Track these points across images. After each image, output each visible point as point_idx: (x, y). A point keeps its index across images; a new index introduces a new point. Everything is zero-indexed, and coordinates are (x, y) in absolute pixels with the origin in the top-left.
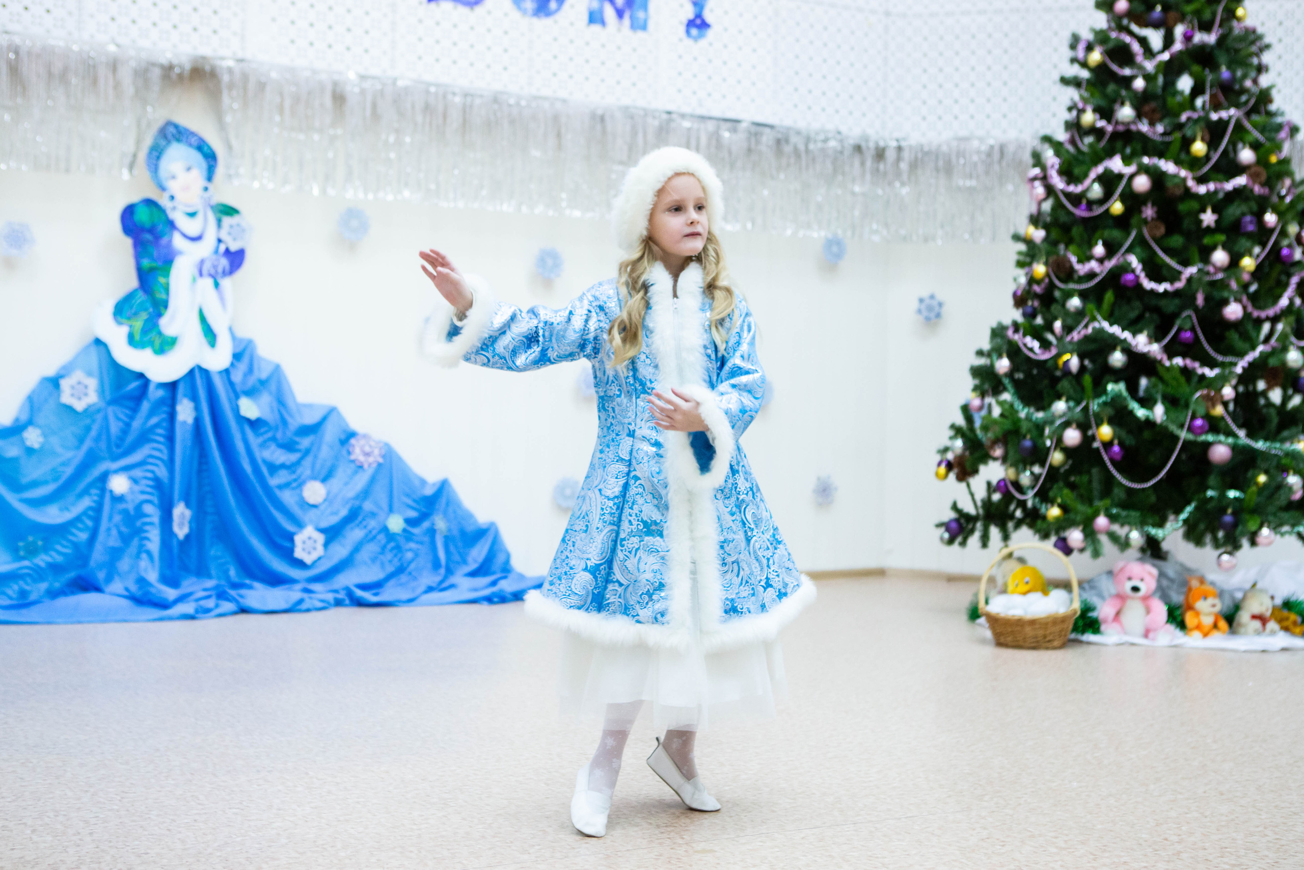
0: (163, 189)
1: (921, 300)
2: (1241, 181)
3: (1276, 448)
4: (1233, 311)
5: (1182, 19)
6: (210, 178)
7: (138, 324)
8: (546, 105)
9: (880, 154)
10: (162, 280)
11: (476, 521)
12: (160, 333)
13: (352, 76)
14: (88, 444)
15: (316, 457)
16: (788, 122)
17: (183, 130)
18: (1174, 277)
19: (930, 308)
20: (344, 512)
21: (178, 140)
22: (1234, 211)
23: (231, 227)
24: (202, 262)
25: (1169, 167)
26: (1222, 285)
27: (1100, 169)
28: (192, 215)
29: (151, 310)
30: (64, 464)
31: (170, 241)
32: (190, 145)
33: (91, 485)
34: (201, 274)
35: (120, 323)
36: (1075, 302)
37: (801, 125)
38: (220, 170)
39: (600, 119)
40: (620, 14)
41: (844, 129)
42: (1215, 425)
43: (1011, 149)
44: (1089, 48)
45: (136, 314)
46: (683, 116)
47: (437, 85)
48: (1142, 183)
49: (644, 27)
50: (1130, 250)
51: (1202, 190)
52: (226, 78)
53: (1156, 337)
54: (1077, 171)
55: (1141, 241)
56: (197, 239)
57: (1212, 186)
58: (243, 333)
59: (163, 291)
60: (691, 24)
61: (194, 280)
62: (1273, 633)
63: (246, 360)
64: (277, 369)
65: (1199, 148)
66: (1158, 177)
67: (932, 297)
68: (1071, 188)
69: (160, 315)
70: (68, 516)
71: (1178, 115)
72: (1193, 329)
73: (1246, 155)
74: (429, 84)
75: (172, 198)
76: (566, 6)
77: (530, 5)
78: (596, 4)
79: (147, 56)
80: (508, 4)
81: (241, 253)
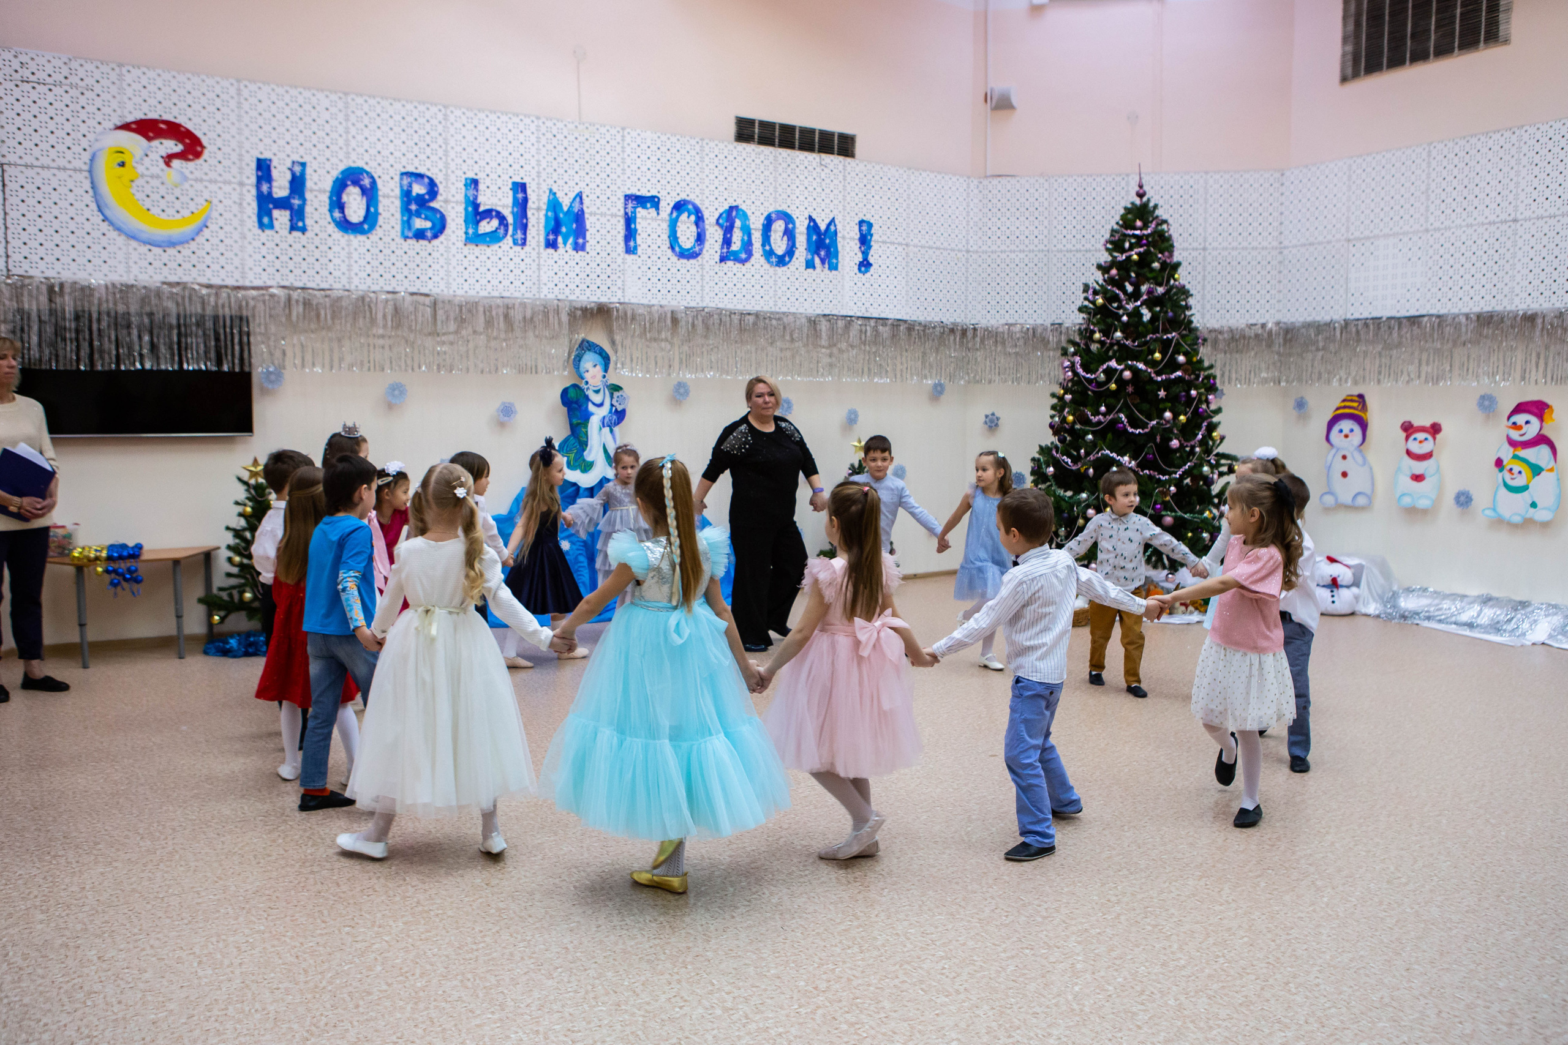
0: (582, 378)
1: (987, 416)
2: (1179, 373)
3: (1197, 518)
4: (1175, 443)
5: (1148, 280)
6: (606, 371)
7: (572, 456)
9: (964, 332)
10: (583, 430)
12: (584, 460)
13: (681, 307)
16: (914, 318)
17: (591, 344)
18: (1144, 426)
19: (992, 421)
21: (589, 350)
22: (1175, 389)
23: (618, 397)
24: (604, 418)
25: (1141, 366)
26: (1170, 430)
27: (1105, 367)
28: (597, 392)
29: (579, 447)
31: (587, 407)
32: (595, 353)
34: (603, 426)
36: (1090, 437)
37: (921, 319)
38: (612, 366)
39: (813, 322)
40: (823, 262)
41: (944, 320)
42: (1166, 506)
43: (1039, 331)
44: (1095, 293)
45: (571, 449)
46: (858, 318)
47: (726, 309)
48: (1127, 374)
49: (836, 268)
50: (1120, 411)
51: (1159, 379)
52: (615, 314)
53: (1133, 457)
54: (1092, 367)
55: (1126, 405)
56: (601, 405)
57: (1164, 377)
59: (584, 436)
60: (861, 264)
61: (600, 429)
62: (1191, 613)
65: (1157, 355)
66: (1135, 372)
67: (993, 414)
68: (1089, 376)
69: (584, 450)
71: (1145, 337)
72: (1154, 454)
73: (1181, 358)
74: (722, 309)
75: (587, 383)
76: (794, 259)
77: (774, 260)
78: (810, 257)
79: (574, 304)
80: (763, 260)
81: (624, 411)
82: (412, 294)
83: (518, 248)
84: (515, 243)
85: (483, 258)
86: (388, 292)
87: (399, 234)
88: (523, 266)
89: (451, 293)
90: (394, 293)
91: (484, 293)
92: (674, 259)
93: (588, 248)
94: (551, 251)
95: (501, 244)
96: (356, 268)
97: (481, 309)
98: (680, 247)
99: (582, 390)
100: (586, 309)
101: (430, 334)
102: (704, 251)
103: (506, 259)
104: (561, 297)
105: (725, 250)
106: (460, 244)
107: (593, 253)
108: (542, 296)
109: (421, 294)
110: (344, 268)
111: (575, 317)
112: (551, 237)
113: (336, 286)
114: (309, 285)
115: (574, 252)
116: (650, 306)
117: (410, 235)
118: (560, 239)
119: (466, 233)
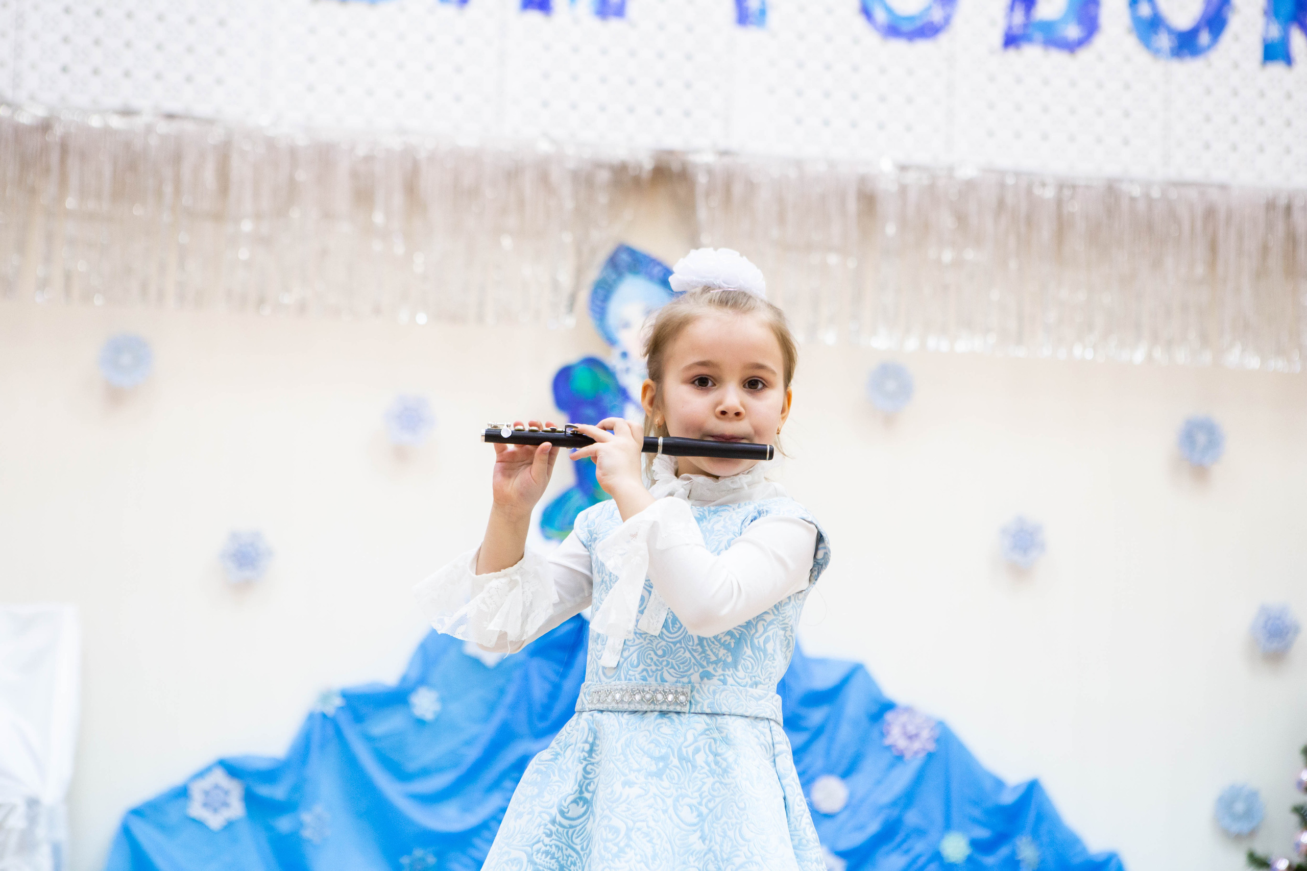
0: (611, 341)
8: (1193, 194)
11: (1084, 850)
13: (886, 166)
14: (501, 715)
15: (832, 740)
17: (641, 258)
20: (874, 827)
21: (635, 272)
30: (468, 743)
35: (548, 538)
47: (1017, 174)
52: (702, 179)
70: (471, 820)
74: (1002, 173)
75: (625, 355)
76: (1227, 37)
77: (1164, 41)
78: (1275, 32)
79: (592, 153)
80: (1131, 43)
82: (170, 116)
85: (357, 35)
86: (113, 112)
88: (459, 55)
89: (272, 119)
90: (127, 112)
91: (353, 122)
92: (871, 38)
93: (634, 12)
94: (534, 16)
96: (33, 53)
97: (344, 163)
98: (889, 10)
99: (612, 376)
101: (212, 216)
102: (958, 21)
103: (415, 38)
104: (555, 133)
105: (1019, 17)
107: (647, 25)
108: (507, 132)
109: (194, 119)
111: (592, 182)
115: (598, 22)
116: (800, 164)
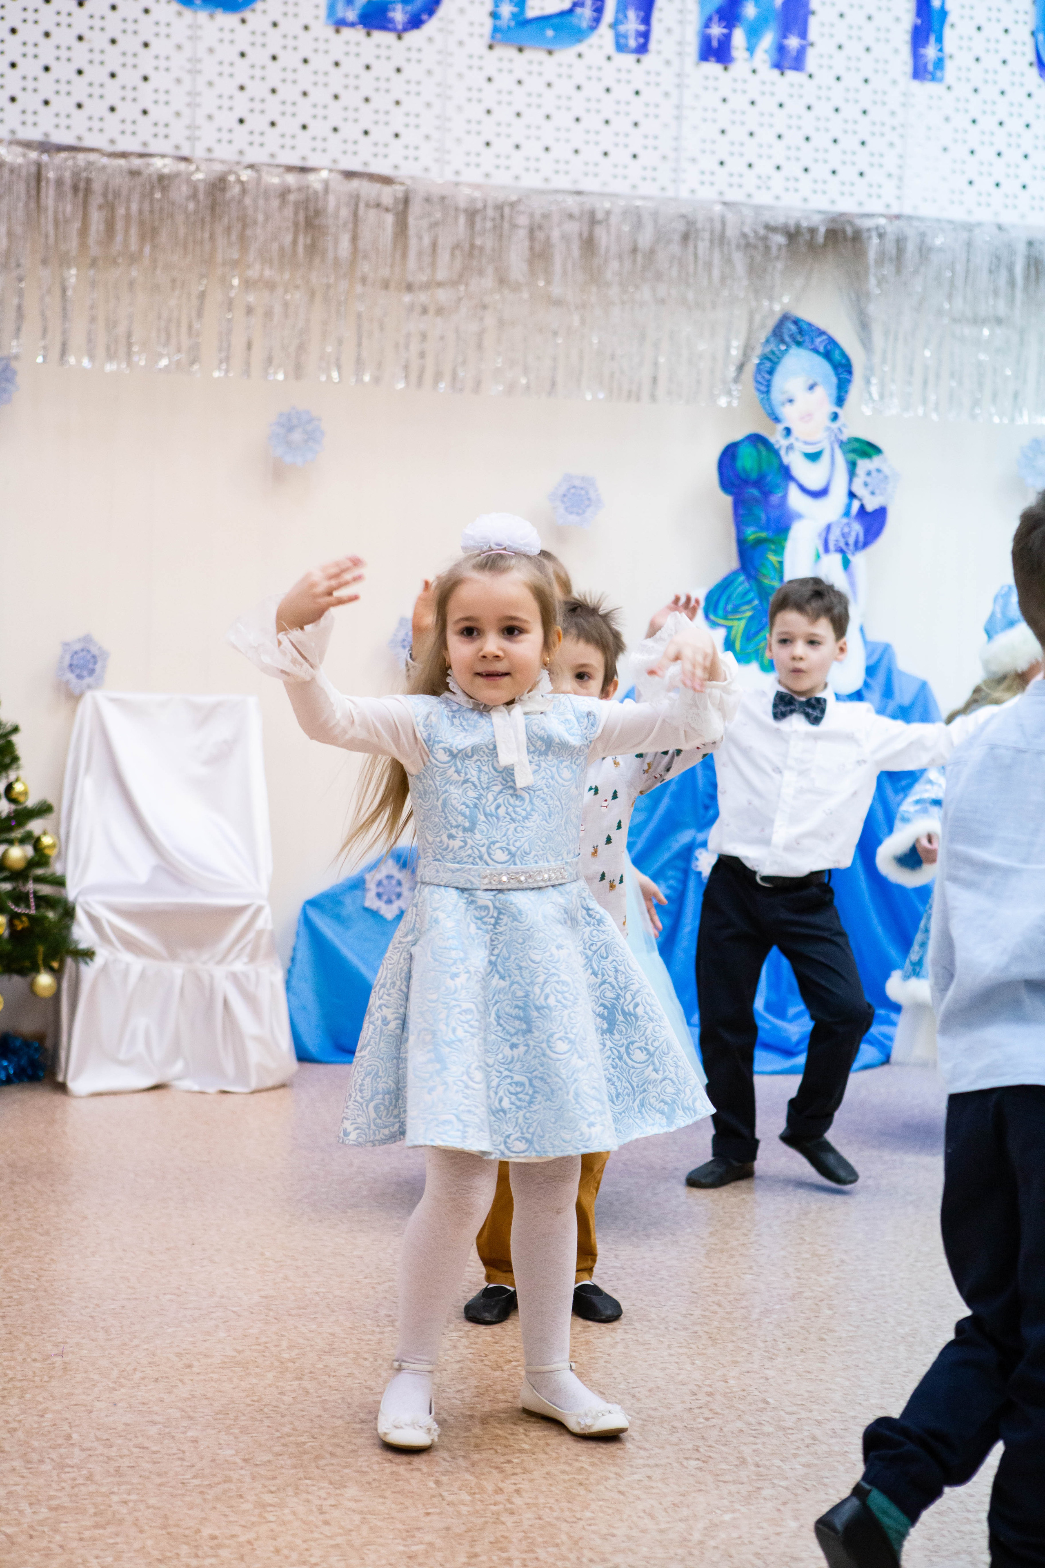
0: (777, 420)
6: (840, 401)
7: (739, 626)
10: (773, 558)
17: (805, 327)
21: (799, 344)
23: (869, 474)
24: (828, 528)
28: (814, 457)
29: (756, 602)
31: (785, 497)
32: (816, 351)
33: (669, 864)
34: (827, 550)
35: (714, 624)
38: (856, 387)
45: (736, 610)
52: (874, 244)
56: (822, 493)
58: (877, 635)
59: (772, 573)
61: (818, 557)
63: (881, 676)
64: (924, 686)
75: (788, 431)
79: (767, 217)
81: (881, 512)
82: (350, 175)
83: (629, 59)
84: (621, 47)
85: (534, 84)
86: (290, 169)
87: (323, 12)
88: (637, 110)
89: (449, 176)
90: (303, 170)
91: (531, 181)
93: (812, 60)
94: (713, 68)
95: (581, 47)
96: (209, 101)
97: (523, 221)
99: (776, 453)
100: (798, 227)
101: (386, 286)
103: (593, 89)
104: (732, 196)
106: (479, 45)
107: (824, 77)
108: (684, 194)
109: (372, 177)
110: (179, 100)
111: (767, 248)
112: (716, 31)
113: (154, 147)
114: (89, 141)
115: (776, 73)
116: (969, 228)
117: (351, 15)
118: (739, 37)
119: (494, 15)
